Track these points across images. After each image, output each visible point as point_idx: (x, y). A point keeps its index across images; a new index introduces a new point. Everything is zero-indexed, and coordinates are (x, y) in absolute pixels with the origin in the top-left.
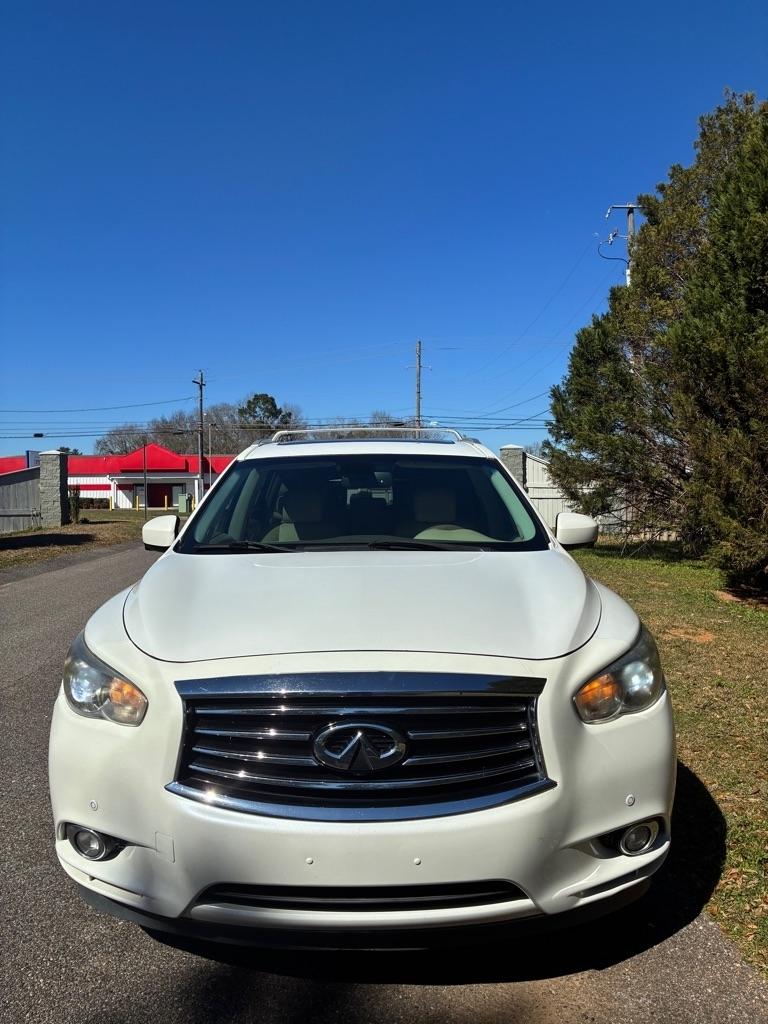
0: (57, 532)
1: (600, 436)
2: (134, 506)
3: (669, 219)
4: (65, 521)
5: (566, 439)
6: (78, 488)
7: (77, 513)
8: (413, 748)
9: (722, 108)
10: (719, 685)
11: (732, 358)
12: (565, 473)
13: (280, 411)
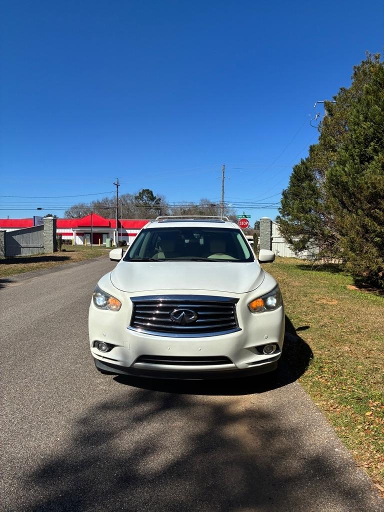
0: (52, 255)
1: (302, 215)
2: (84, 244)
3: (338, 115)
4: (55, 250)
5: (287, 216)
6: (61, 234)
7: (60, 247)
8: (199, 317)
9: (364, 61)
10: (331, 319)
11: (350, 184)
12: (287, 231)
13: (155, 198)
